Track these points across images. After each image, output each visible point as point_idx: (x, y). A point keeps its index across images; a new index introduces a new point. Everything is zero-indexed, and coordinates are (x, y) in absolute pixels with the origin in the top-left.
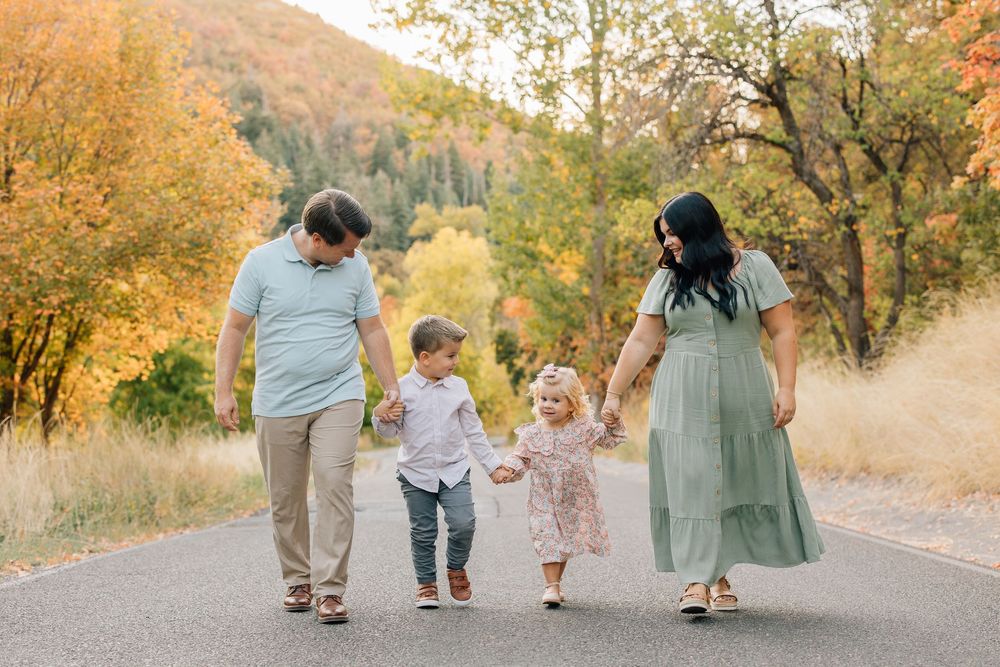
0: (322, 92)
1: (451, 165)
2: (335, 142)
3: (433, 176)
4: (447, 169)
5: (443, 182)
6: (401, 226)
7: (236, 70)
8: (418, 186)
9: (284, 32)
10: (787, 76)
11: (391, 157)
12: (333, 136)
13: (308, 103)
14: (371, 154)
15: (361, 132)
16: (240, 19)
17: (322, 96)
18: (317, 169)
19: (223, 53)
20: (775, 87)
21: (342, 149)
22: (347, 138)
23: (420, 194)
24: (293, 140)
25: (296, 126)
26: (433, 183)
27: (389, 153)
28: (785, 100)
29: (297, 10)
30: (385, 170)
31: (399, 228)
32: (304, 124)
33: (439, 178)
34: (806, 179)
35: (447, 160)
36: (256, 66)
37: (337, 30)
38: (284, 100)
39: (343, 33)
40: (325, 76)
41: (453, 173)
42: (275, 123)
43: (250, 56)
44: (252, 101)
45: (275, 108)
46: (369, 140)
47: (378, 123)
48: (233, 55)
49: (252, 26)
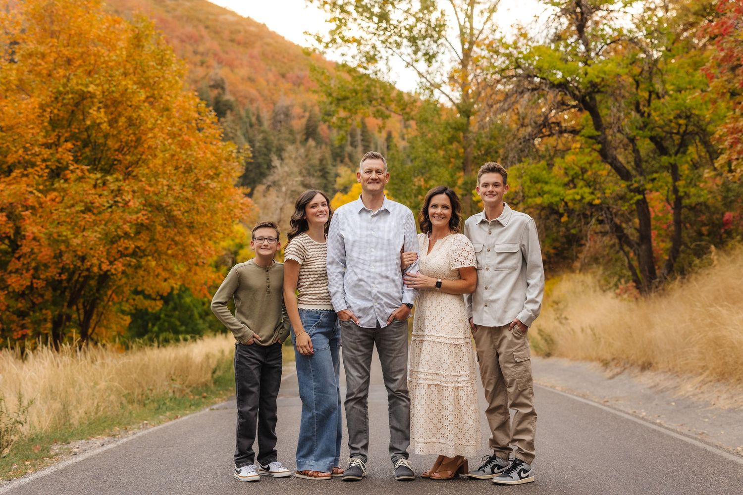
0: (268, 81)
1: (362, 135)
2: (278, 118)
3: (349, 143)
4: (359, 138)
5: (355, 147)
6: (327, 179)
7: (204, 65)
8: (338, 151)
9: (240, 37)
10: (596, 90)
11: (319, 129)
12: (276, 114)
13: (257, 90)
14: (304, 126)
15: (297, 111)
16: (207, 27)
17: (268, 84)
18: (265, 139)
19: (195, 53)
20: (587, 98)
21: (283, 123)
22: (287, 115)
23: (340, 156)
24: (248, 117)
25: (249, 106)
26: (349, 149)
27: (316, 127)
28: (595, 106)
29: (249, 21)
30: (314, 139)
31: (325, 181)
32: (255, 105)
33: (353, 145)
34: (609, 161)
35: (359, 132)
36: (220, 62)
37: (278, 36)
38: (241, 87)
39: (283, 38)
40: (270, 70)
41: (362, 140)
42: (234, 104)
43: (215, 55)
44: (217, 88)
45: (234, 94)
46: (303, 117)
47: (309, 104)
48: (202, 54)
49: (216, 32)
